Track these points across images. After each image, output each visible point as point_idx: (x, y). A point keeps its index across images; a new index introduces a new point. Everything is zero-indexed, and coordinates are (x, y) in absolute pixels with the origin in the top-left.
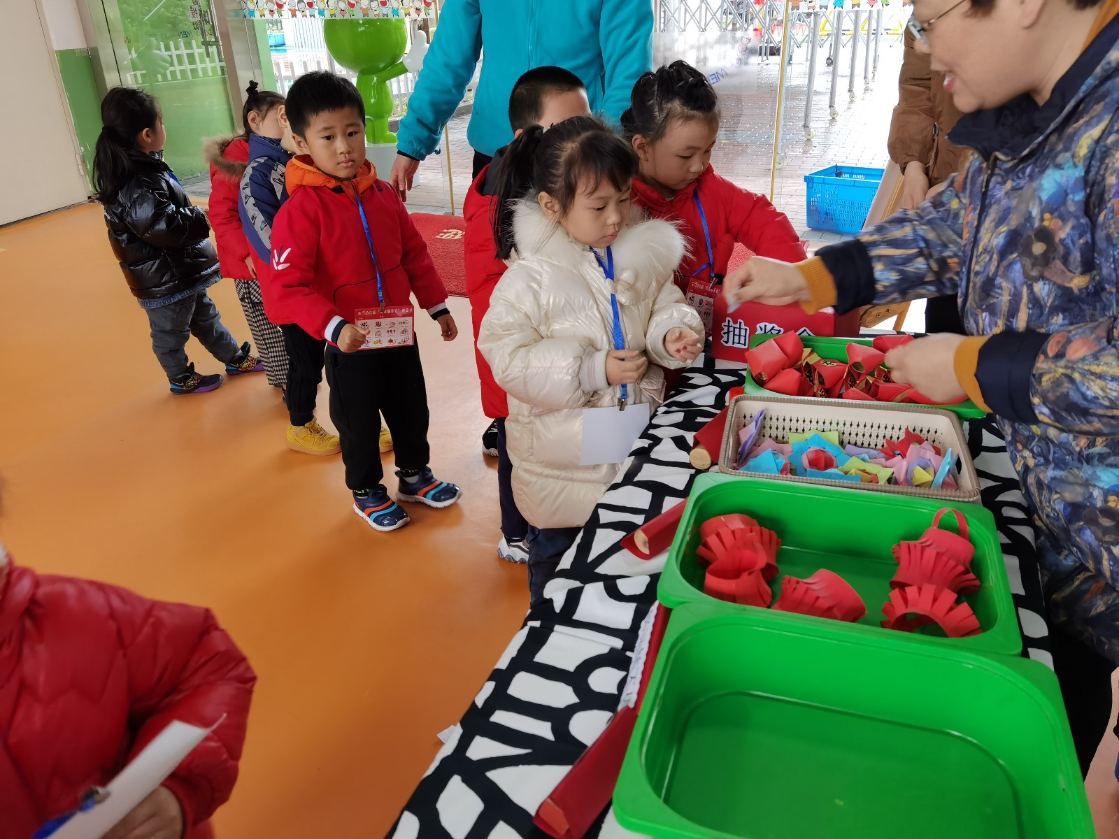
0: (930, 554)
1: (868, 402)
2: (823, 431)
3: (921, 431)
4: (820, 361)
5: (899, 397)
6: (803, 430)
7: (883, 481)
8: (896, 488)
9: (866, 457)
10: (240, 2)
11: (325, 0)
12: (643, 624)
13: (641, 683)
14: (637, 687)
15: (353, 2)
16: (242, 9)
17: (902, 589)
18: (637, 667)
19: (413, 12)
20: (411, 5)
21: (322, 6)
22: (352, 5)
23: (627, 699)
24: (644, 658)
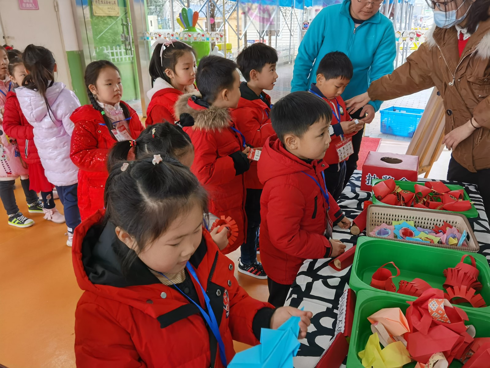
0: (461, 273)
1: (425, 209)
2: (407, 221)
3: (450, 222)
4: (401, 191)
5: (439, 207)
6: (398, 220)
7: (436, 243)
8: (442, 245)
9: (427, 232)
10: (143, 34)
11: (179, 34)
12: (340, 299)
13: (345, 322)
14: (344, 324)
15: (190, 35)
16: (144, 36)
17: (452, 287)
18: (341, 316)
19: (215, 39)
20: (215, 36)
21: (177, 36)
22: (190, 36)
23: (339, 329)
24: (345, 313)
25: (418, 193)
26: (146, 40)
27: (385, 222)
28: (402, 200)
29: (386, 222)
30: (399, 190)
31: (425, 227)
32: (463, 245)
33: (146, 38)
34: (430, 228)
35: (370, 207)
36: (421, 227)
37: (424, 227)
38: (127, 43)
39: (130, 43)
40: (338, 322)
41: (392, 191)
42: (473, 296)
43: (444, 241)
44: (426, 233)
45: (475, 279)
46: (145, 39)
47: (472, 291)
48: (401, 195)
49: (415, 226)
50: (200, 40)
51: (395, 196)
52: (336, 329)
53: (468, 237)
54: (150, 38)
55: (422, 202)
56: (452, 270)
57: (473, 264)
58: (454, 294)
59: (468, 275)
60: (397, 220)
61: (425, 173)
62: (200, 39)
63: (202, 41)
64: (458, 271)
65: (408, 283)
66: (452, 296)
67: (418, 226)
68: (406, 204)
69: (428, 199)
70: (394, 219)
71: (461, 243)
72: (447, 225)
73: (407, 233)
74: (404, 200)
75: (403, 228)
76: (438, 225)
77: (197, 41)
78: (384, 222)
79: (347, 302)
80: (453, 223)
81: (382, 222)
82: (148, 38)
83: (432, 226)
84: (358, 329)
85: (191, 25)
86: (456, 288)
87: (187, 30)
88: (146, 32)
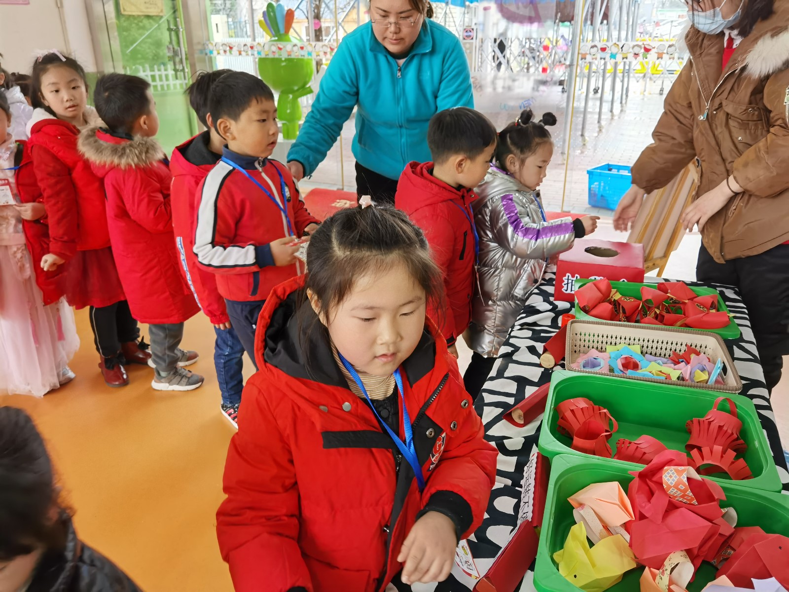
0: (714, 426)
1: (658, 326)
2: (629, 345)
3: (696, 346)
4: (621, 298)
5: (679, 323)
6: (616, 344)
7: (674, 378)
8: (684, 383)
9: (661, 363)
10: (204, 44)
11: (262, 45)
12: (526, 468)
13: (533, 505)
14: (531, 508)
15: (281, 47)
16: (205, 49)
17: (699, 449)
18: (528, 495)
19: (322, 54)
20: (321, 49)
21: (260, 49)
22: (280, 49)
23: (524, 516)
24: (532, 489)
25: (647, 301)
26: (209, 54)
27: (595, 347)
28: (621, 311)
29: (597, 348)
30: (617, 297)
31: (658, 354)
32: (717, 382)
33: (208, 51)
34: (665, 355)
35: (572, 323)
36: (651, 354)
37: (656, 354)
38: (177, 59)
39: (181, 59)
40: (522, 504)
41: (606, 297)
42: (733, 463)
43: (687, 377)
44: (659, 364)
45: (735, 436)
46: (206, 54)
47: (731, 454)
48: (619, 304)
49: (642, 353)
50: (298, 56)
51: (611, 306)
52: (519, 516)
53: (724, 369)
54: (215, 53)
55: (653, 314)
56: (699, 422)
57: (733, 413)
58: (703, 460)
59: (725, 428)
60: (613, 343)
61: (658, 269)
62: (296, 54)
63: (300, 57)
64: (710, 423)
65: (630, 443)
66: (699, 463)
67: (646, 353)
68: (629, 319)
69: (663, 309)
70: (609, 343)
71: (714, 379)
72: (692, 350)
73: (630, 364)
74: (624, 312)
75: (622, 357)
76: (678, 351)
77: (293, 56)
78: (593, 347)
79: (536, 473)
80: (701, 347)
81: (591, 347)
82: (211, 52)
83: (668, 352)
84: (552, 516)
85: (282, 31)
86: (706, 450)
87: (276, 38)
88: (207, 43)
